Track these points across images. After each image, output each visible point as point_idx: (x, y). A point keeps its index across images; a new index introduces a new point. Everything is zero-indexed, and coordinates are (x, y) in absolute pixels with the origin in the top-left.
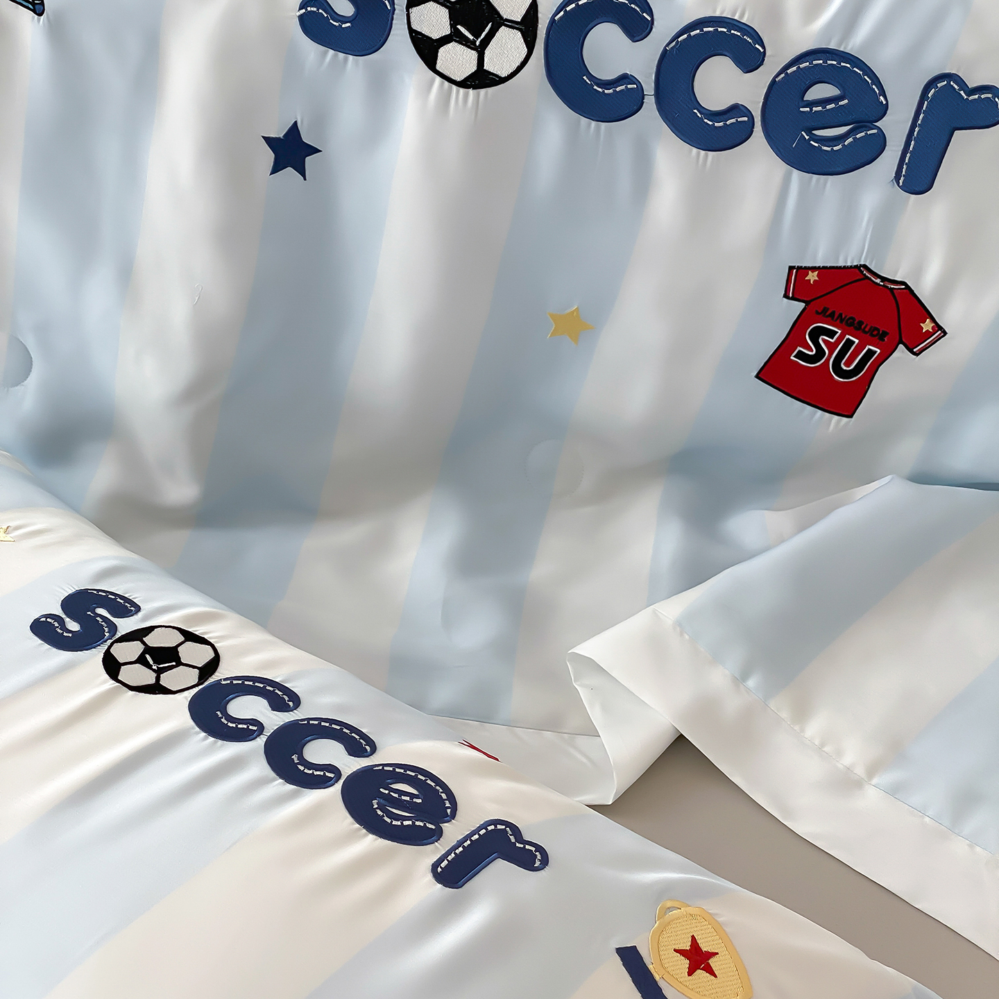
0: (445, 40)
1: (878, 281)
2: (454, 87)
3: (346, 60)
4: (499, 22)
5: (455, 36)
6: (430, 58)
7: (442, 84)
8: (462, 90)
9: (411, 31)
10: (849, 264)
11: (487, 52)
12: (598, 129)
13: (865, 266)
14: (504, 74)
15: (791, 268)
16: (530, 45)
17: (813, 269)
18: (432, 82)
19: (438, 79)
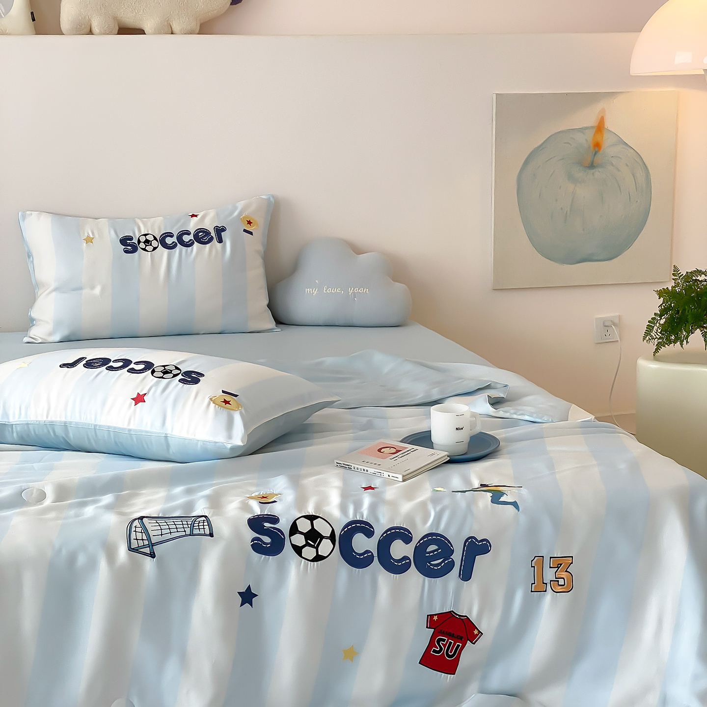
0: (304, 546)
1: (457, 616)
2: (309, 562)
3: (269, 558)
4: (322, 537)
5: (307, 544)
6: (299, 553)
7: (305, 562)
8: (312, 563)
9: (292, 544)
10: (447, 611)
11: (319, 549)
12: (359, 571)
13: (453, 611)
14: (326, 556)
15: (428, 616)
16: (334, 544)
17: (435, 615)
18: (302, 561)
19: (303, 560)
